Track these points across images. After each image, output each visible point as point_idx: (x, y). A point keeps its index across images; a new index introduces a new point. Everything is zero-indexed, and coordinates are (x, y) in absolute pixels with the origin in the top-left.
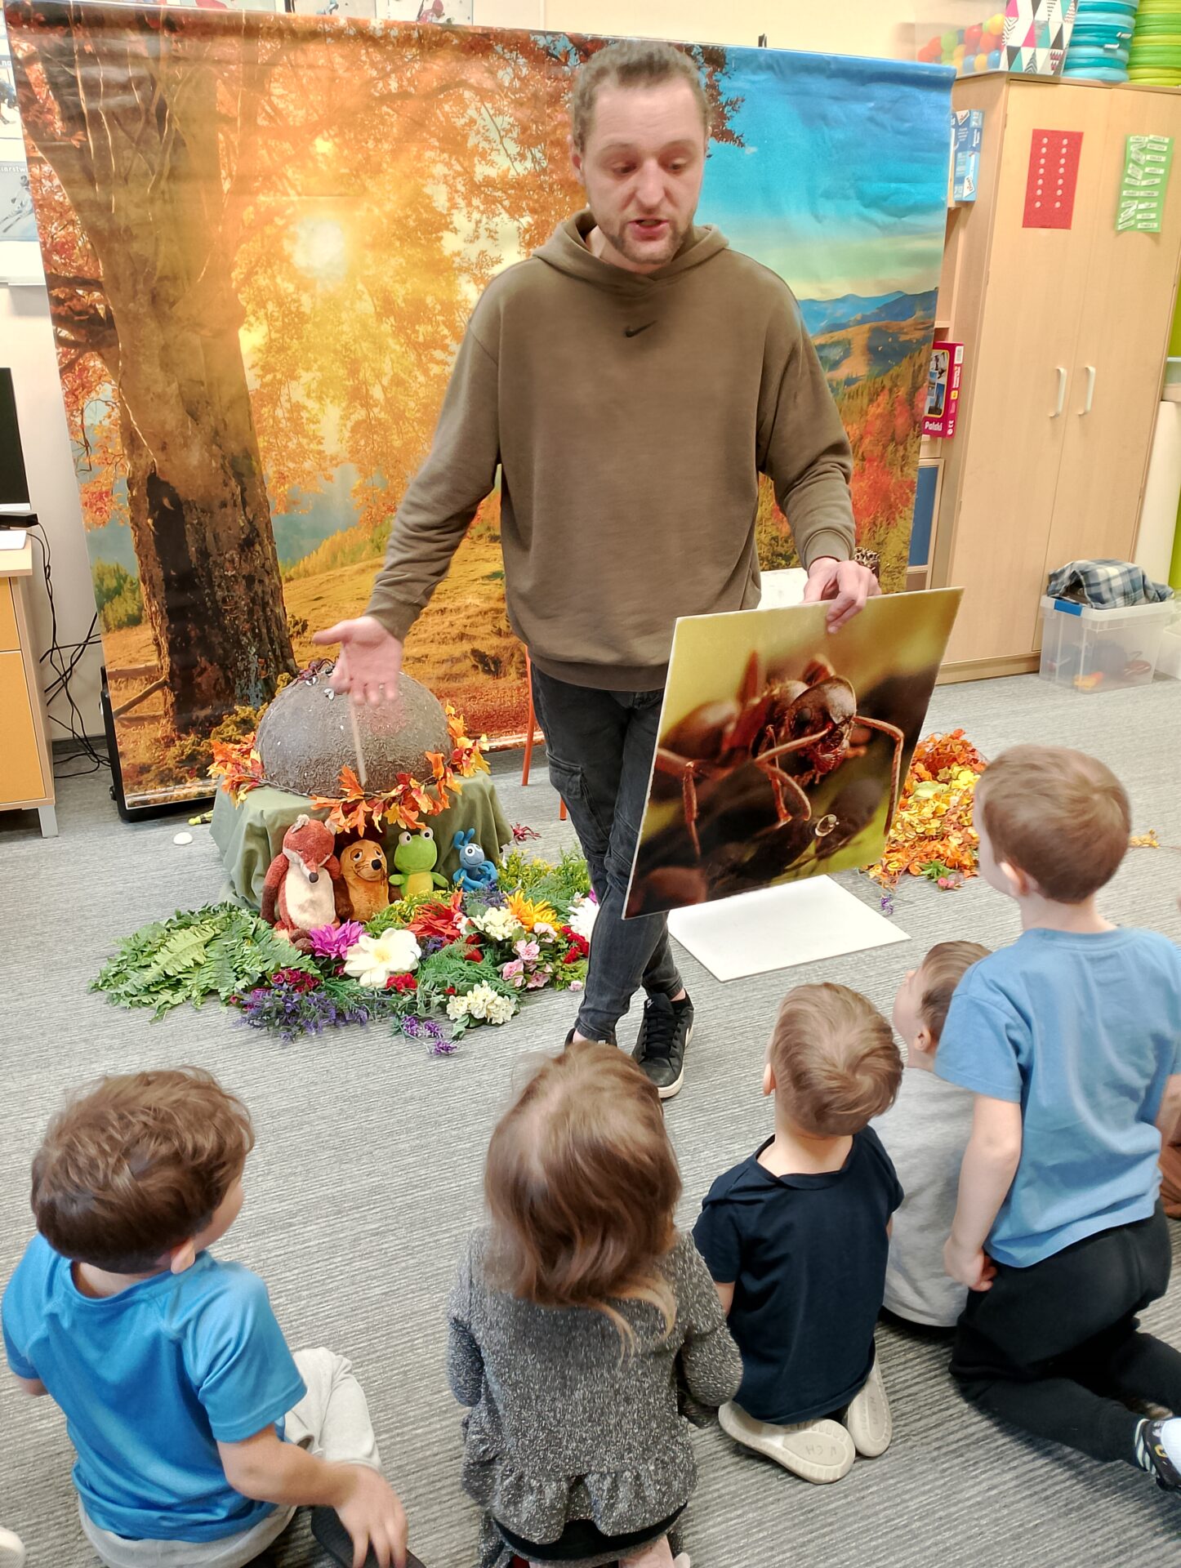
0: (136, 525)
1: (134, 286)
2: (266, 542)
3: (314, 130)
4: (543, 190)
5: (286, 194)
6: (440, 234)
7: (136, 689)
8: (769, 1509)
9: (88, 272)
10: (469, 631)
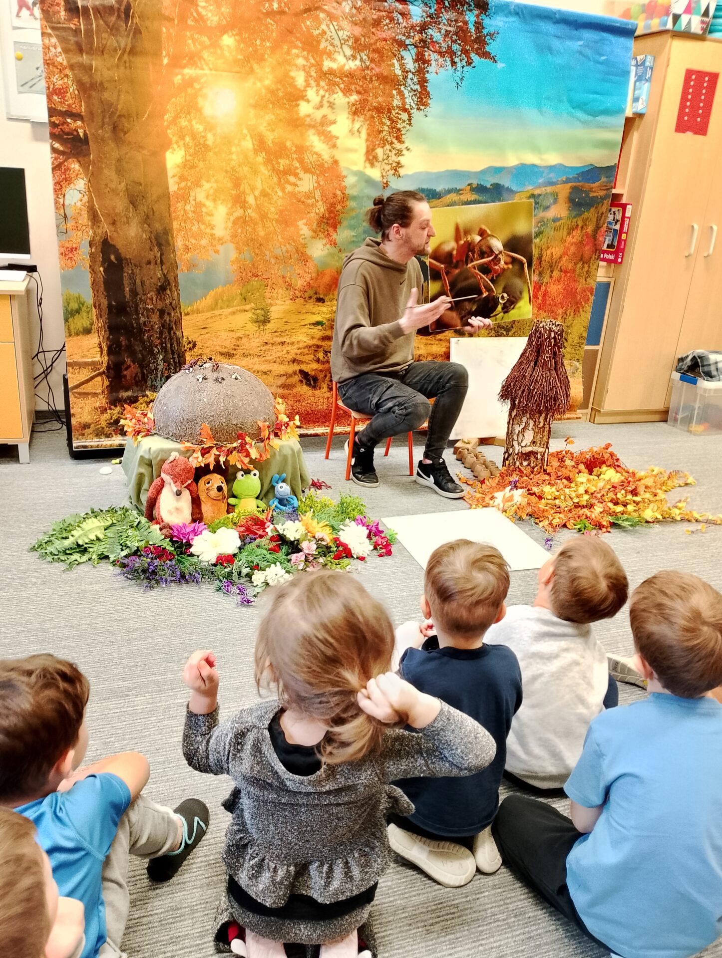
0: (93, 270)
1: (103, 120)
2: (174, 289)
3: (223, 30)
4: (366, 79)
5: (202, 69)
6: (298, 102)
7: (85, 374)
8: (412, 899)
9: (75, 108)
10: (298, 357)
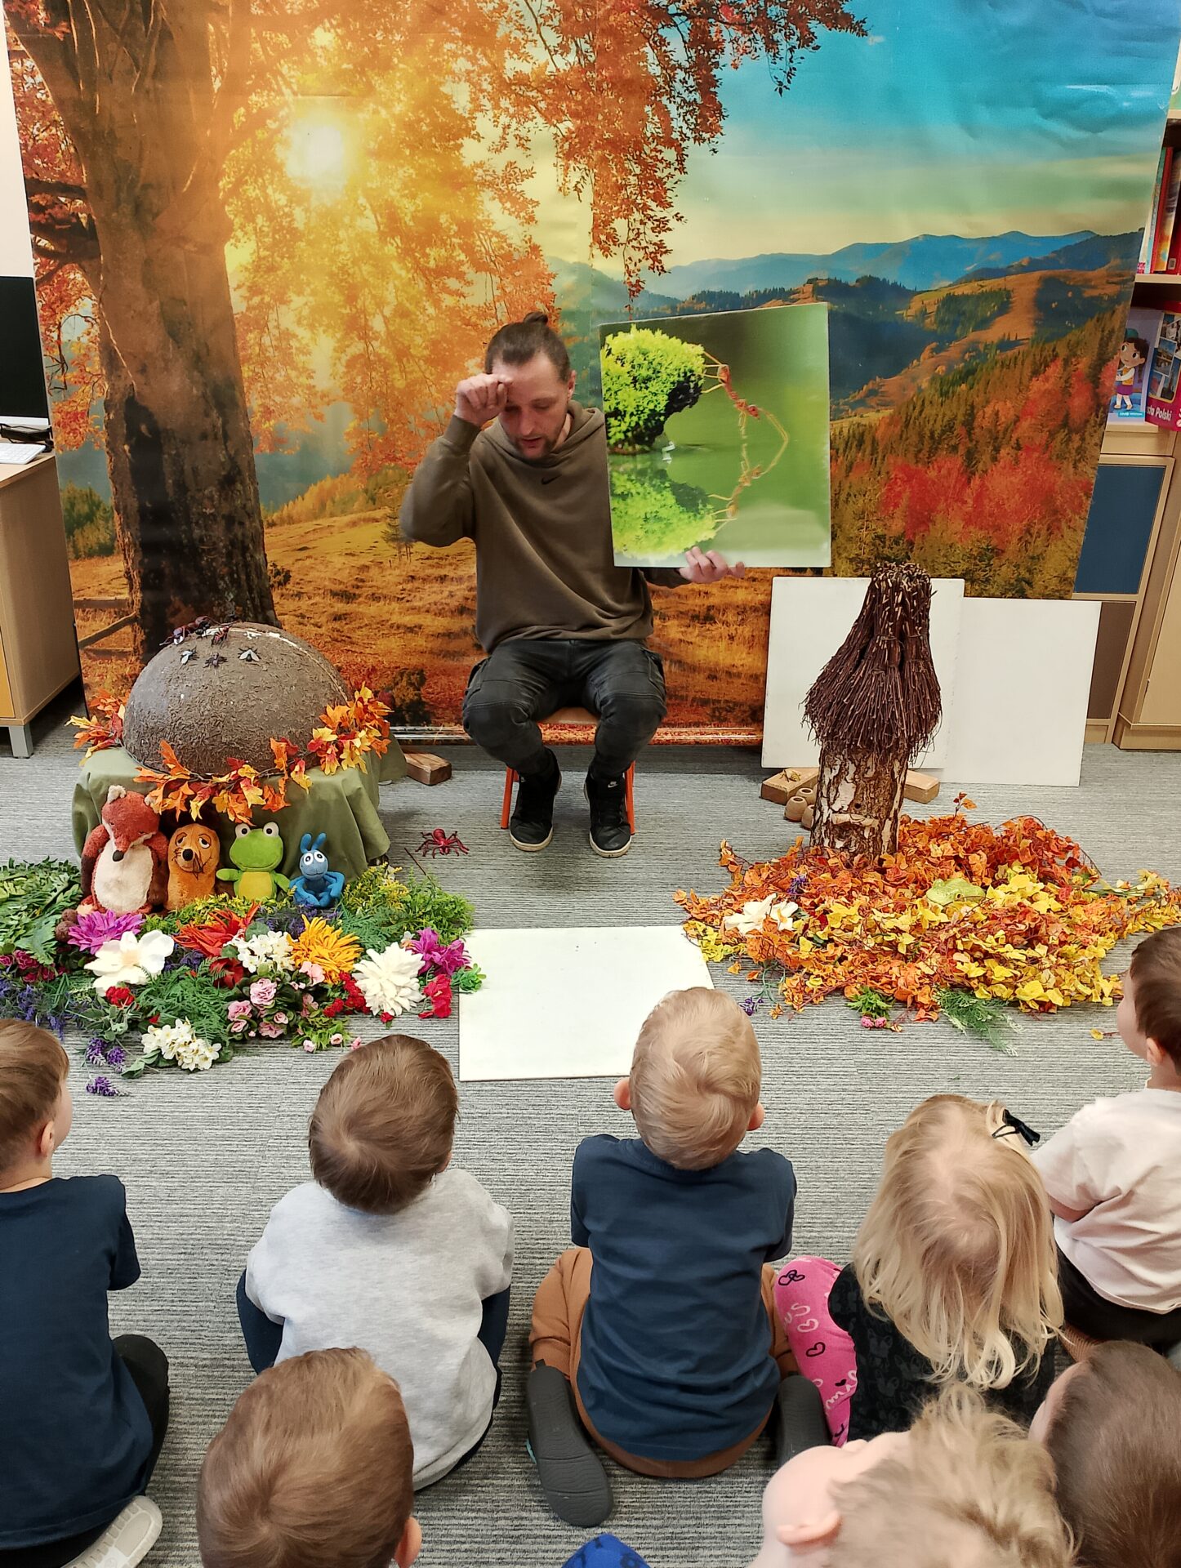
0: (112, 447)
1: (118, 195)
2: (248, 481)
3: (314, 18)
4: (589, 89)
5: (280, 93)
6: (460, 141)
7: (101, 623)
9: (71, 178)
